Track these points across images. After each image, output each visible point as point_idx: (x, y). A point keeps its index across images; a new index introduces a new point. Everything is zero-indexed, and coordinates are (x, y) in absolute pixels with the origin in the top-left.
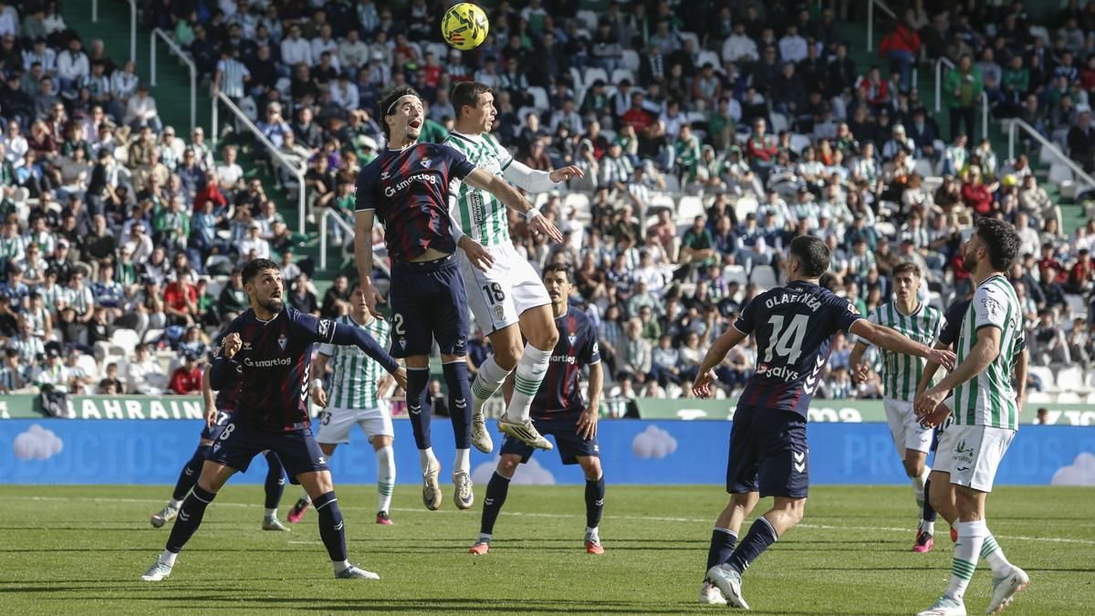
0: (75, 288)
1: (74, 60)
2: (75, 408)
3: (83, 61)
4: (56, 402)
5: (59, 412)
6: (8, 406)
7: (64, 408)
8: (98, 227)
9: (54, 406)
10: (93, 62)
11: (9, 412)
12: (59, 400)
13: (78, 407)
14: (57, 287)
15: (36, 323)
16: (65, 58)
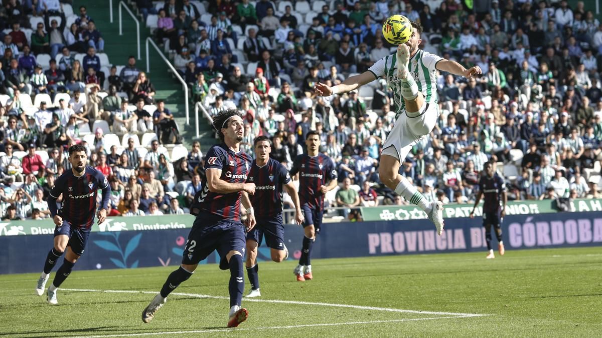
0: (572, 138)
1: (564, 13)
2: (575, 206)
3: (570, 14)
4: (564, 203)
5: (566, 209)
6: (538, 206)
7: (569, 206)
8: (584, 104)
9: (563, 205)
10: (575, 12)
11: (539, 209)
12: (566, 202)
13: (577, 205)
14: (564, 139)
15: (552, 160)
16: (559, 13)
